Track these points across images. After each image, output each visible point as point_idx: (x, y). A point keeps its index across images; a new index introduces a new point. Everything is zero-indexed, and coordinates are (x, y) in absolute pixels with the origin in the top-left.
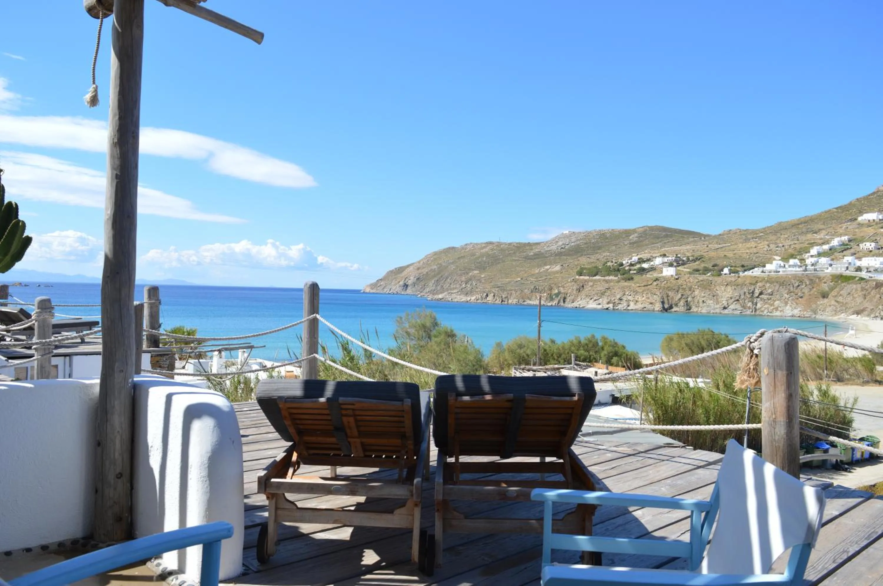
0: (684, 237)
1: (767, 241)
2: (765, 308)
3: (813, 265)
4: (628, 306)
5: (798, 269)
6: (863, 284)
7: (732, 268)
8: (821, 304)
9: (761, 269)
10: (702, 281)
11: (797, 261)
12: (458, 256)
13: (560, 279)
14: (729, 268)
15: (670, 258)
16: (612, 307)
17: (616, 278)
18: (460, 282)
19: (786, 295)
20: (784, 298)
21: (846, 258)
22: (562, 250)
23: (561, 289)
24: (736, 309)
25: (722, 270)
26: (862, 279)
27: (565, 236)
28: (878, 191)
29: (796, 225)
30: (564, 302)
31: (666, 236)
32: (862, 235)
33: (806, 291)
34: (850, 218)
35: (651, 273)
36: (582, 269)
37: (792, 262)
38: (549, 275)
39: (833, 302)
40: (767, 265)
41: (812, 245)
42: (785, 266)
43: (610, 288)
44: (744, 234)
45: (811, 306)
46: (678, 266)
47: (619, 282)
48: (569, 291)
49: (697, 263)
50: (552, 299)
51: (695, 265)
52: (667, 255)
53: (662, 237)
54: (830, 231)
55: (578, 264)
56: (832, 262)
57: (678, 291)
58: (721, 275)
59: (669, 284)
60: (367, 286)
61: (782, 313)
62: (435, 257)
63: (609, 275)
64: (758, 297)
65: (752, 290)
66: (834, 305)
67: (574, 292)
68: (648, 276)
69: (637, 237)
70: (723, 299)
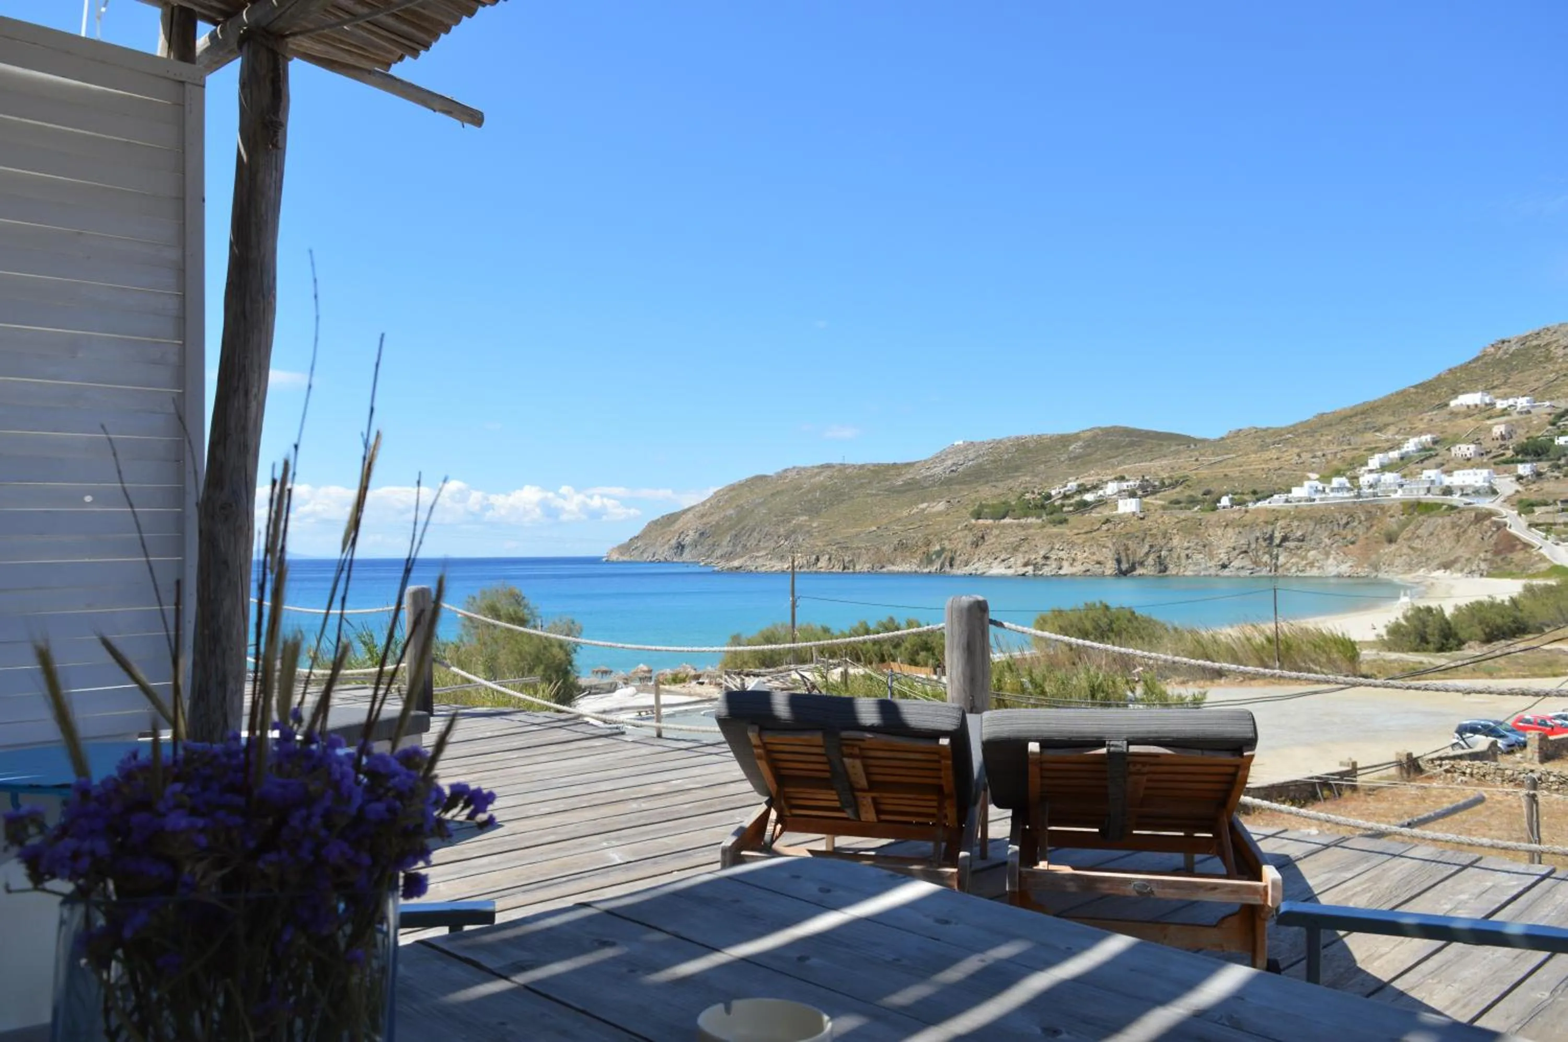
0: (1161, 445)
1: (1298, 447)
2: (1293, 564)
3: (1371, 486)
4: (1060, 568)
5: (1346, 495)
6: (1454, 516)
7: (1236, 497)
8: (1386, 554)
9: (1284, 496)
10: (1184, 520)
11: (1344, 480)
12: (771, 492)
13: (944, 526)
14: (1230, 496)
15: (1131, 483)
16: (1031, 572)
17: (1040, 521)
18: (776, 538)
19: (1327, 540)
20: (1323, 545)
21: (1426, 473)
22: (953, 474)
23: (946, 543)
24: (1243, 568)
25: (1219, 501)
26: (1452, 508)
27: (957, 450)
28: (1484, 355)
29: (1345, 418)
30: (951, 565)
31: (1132, 444)
32: (1455, 430)
33: (1360, 531)
34: (1437, 402)
35: (1098, 509)
36: (982, 506)
37: (1336, 482)
38: (927, 519)
39: (1405, 550)
40: (1294, 489)
41: (1373, 451)
42: (1324, 491)
43: (1027, 539)
44: (1260, 437)
45: (1369, 558)
46: (1145, 496)
47: (1043, 527)
48: (960, 546)
49: (1178, 489)
50: (930, 562)
51: (1173, 494)
52: (1127, 477)
53: (1123, 447)
54: (1403, 427)
55: (976, 499)
56: (1403, 480)
57: (1143, 540)
58: (1217, 508)
59: (1128, 529)
60: (613, 550)
61: (1321, 570)
62: (733, 494)
63: (1026, 516)
64: (1279, 546)
65: (1270, 532)
66: (1408, 555)
67: (968, 548)
68: (1093, 515)
69: (1081, 447)
70: (1220, 551)
